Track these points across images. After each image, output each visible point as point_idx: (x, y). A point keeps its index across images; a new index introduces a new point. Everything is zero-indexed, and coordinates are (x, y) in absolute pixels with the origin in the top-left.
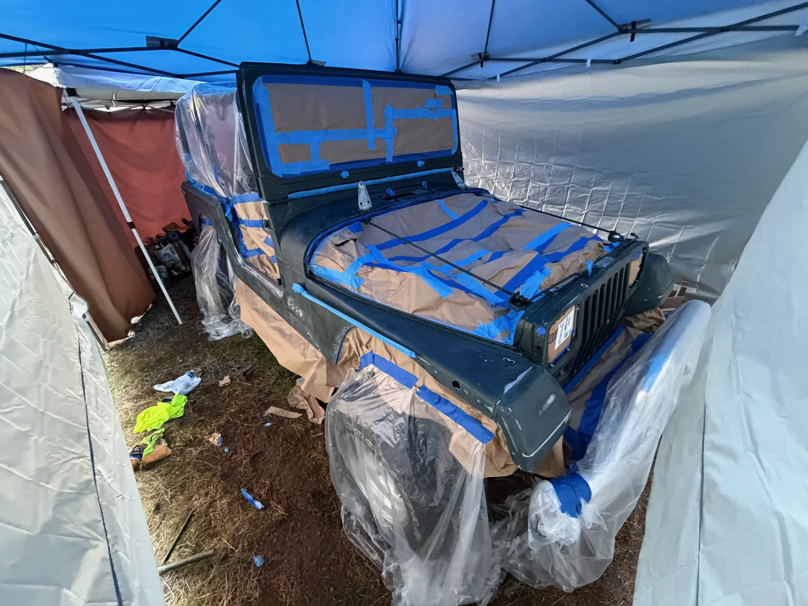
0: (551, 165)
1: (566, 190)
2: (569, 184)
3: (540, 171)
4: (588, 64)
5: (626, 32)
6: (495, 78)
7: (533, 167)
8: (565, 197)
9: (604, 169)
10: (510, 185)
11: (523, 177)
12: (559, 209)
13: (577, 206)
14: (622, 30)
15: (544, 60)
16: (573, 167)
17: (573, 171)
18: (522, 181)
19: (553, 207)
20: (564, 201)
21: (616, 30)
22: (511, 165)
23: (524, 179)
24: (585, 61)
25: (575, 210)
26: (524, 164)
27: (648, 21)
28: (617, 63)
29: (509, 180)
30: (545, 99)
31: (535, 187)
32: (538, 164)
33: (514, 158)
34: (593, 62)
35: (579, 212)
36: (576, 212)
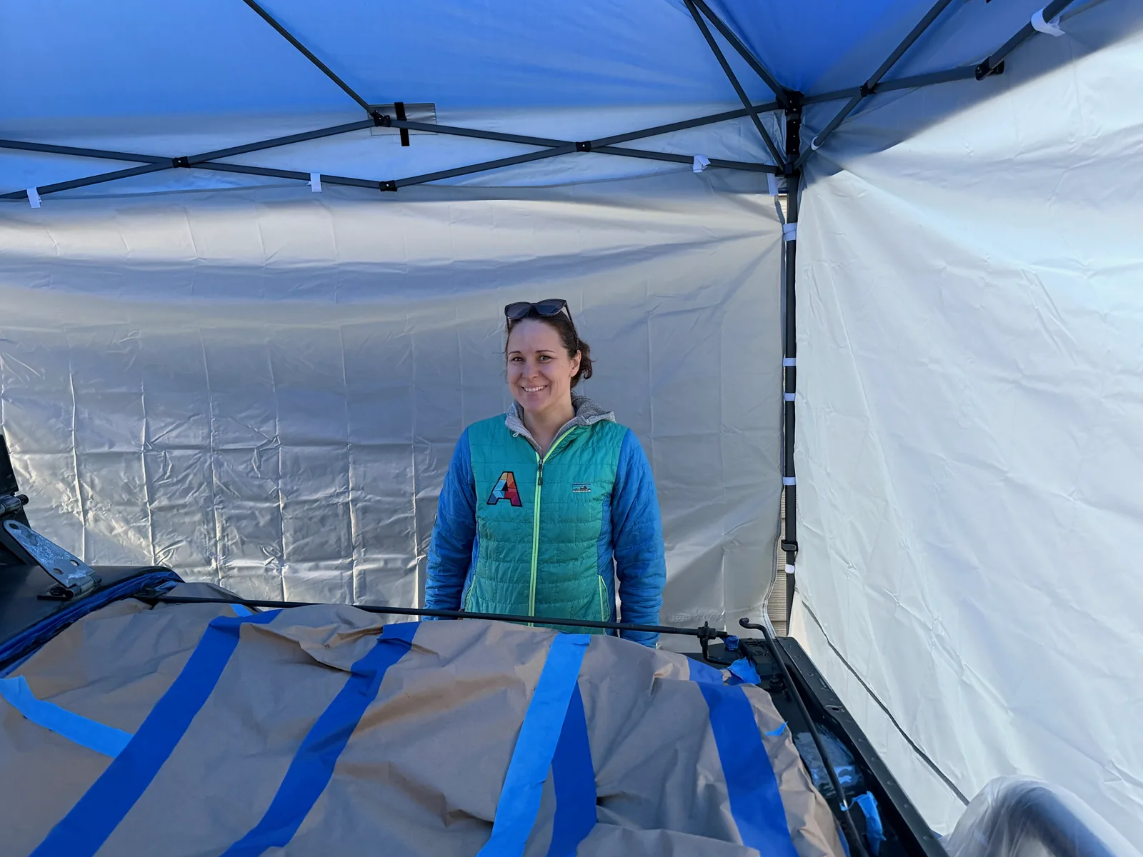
0: (273, 445)
1: (340, 510)
2: (347, 491)
3: (241, 468)
4: (315, 183)
5: (386, 122)
6: (22, 196)
7: (209, 459)
8: (343, 532)
9: (432, 441)
10: (146, 523)
11: (186, 492)
12: (337, 568)
13: (387, 550)
14: (378, 119)
15: (184, 162)
16: (341, 444)
17: (346, 456)
18: (184, 506)
19: (317, 568)
20: (344, 543)
21: (364, 116)
22: (128, 463)
23: (189, 499)
24: (306, 177)
25: (386, 561)
26: (177, 453)
27: (430, 107)
28: (389, 188)
29: (137, 509)
30: (206, 263)
31: (239, 518)
32: (226, 447)
33: (137, 438)
34: (325, 179)
35: (399, 564)
36: (390, 566)
